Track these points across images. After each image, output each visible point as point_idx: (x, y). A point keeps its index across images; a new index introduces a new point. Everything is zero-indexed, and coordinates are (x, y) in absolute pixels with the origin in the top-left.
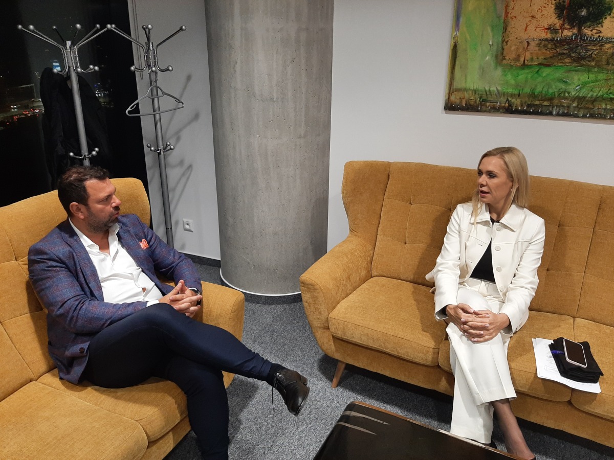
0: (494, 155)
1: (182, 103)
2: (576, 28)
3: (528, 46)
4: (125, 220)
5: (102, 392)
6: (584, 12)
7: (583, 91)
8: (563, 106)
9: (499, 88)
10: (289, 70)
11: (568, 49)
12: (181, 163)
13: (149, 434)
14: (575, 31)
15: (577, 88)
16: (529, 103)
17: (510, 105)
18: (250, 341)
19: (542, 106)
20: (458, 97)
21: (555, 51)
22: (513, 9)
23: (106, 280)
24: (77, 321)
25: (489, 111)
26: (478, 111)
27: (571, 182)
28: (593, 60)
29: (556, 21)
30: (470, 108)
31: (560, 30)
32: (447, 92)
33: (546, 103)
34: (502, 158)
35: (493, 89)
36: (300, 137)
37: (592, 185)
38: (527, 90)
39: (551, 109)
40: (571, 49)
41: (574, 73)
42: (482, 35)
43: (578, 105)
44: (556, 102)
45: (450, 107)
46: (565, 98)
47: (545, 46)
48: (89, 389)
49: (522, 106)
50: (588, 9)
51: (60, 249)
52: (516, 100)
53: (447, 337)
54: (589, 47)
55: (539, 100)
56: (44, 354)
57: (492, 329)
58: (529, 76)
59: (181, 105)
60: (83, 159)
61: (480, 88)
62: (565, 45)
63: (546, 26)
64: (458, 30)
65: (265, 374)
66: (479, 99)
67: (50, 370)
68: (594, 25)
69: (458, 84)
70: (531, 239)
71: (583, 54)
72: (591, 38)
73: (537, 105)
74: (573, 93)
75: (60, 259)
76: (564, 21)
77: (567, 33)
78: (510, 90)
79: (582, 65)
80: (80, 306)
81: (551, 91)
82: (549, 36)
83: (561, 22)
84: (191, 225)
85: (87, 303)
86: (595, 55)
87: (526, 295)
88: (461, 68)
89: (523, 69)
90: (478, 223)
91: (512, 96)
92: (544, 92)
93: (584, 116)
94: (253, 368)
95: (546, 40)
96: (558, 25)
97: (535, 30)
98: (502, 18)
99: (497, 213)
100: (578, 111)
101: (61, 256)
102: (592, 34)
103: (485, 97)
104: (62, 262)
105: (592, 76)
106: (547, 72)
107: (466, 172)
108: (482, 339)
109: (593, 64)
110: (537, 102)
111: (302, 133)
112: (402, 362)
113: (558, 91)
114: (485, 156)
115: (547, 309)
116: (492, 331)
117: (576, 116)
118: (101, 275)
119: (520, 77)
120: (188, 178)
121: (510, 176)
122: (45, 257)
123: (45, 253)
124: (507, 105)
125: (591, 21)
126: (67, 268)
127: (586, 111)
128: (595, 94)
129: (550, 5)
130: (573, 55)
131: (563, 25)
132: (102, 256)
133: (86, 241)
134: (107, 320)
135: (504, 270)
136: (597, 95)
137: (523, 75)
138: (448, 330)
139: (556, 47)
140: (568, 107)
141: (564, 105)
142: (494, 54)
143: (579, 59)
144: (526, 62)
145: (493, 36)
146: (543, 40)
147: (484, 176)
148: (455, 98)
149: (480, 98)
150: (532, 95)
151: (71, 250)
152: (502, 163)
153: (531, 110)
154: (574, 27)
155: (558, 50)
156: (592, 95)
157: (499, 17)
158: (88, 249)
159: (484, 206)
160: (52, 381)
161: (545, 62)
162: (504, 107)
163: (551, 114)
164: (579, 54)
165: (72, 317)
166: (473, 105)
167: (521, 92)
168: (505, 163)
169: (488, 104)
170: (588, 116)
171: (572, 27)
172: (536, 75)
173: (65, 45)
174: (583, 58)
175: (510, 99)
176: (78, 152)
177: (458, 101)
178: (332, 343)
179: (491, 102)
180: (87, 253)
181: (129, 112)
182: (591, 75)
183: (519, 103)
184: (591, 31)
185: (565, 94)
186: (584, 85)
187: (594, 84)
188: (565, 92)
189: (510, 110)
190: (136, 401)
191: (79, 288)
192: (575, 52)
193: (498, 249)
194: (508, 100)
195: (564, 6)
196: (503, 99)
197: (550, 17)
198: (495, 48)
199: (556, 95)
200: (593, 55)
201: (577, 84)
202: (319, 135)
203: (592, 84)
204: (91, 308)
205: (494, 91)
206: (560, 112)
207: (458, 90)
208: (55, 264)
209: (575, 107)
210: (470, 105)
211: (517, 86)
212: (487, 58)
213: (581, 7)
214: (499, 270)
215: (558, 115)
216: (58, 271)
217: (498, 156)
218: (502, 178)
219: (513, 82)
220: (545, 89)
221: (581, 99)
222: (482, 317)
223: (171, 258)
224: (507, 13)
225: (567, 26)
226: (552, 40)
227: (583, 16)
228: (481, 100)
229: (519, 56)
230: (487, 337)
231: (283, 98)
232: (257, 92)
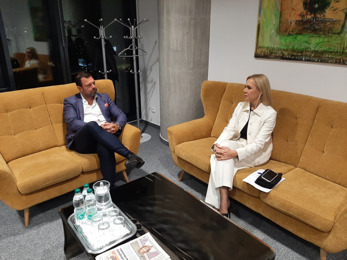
2: (313, 14)
3: (291, 24)
4: (102, 95)
6: (316, 6)
7: (317, 47)
8: (308, 56)
9: (278, 46)
10: (185, 38)
11: (309, 25)
14: (313, 16)
15: (314, 46)
16: (292, 54)
17: (283, 55)
18: (157, 159)
19: (298, 56)
20: (260, 51)
21: (303, 27)
22: (284, 5)
23: (86, 115)
24: (71, 126)
25: (274, 58)
26: (268, 58)
28: (322, 31)
29: (304, 11)
30: (265, 56)
31: (306, 16)
32: (256, 48)
33: (299, 54)
34: (254, 79)
35: (275, 47)
38: (291, 47)
39: (302, 57)
40: (311, 25)
41: (312, 38)
42: (270, 20)
43: (315, 55)
44: (304, 53)
45: (257, 56)
46: (309, 52)
47: (299, 24)
49: (288, 55)
50: (318, 4)
51: (73, 101)
52: (286, 52)
54: (319, 24)
55: (296, 53)
57: (225, 155)
58: (292, 40)
59: (145, 53)
61: (270, 46)
62: (308, 23)
63: (299, 14)
64: (260, 17)
66: (269, 52)
68: (321, 12)
69: (260, 44)
70: (265, 120)
71: (317, 28)
72: (320, 19)
73: (295, 55)
74: (312, 49)
75: (72, 104)
76: (307, 10)
77: (309, 17)
78: (283, 48)
79: (316, 34)
80: (73, 121)
81: (302, 48)
82: (300, 19)
83: (306, 11)
85: (76, 120)
86: (323, 28)
88: (261, 36)
89: (289, 36)
91: (284, 50)
92: (298, 48)
93: (318, 61)
95: (299, 21)
96: (304, 13)
97: (294, 16)
100: (315, 59)
102: (321, 17)
103: (272, 51)
104: (72, 105)
105: (321, 40)
106: (300, 38)
108: (220, 159)
109: (322, 33)
110: (295, 54)
111: (192, 67)
113: (305, 48)
116: (225, 156)
117: (314, 61)
118: (85, 113)
119: (287, 41)
120: (154, 88)
121: (258, 88)
122: (67, 102)
123: (68, 101)
124: (282, 55)
125: (320, 10)
126: (74, 108)
127: (319, 58)
128: (323, 49)
129: (301, 2)
130: (312, 28)
131: (307, 13)
133: (84, 100)
136: (324, 50)
137: (289, 39)
139: (304, 25)
140: (310, 56)
141: (308, 55)
142: (276, 28)
143: (315, 31)
144: (290, 33)
145: (275, 19)
146: (298, 21)
147: (246, 88)
148: (259, 51)
149: (270, 51)
150: (293, 50)
151: (76, 101)
152: (254, 82)
153: (293, 58)
154: (312, 13)
155: (305, 26)
156: (321, 50)
157: (278, 10)
158: (83, 102)
161: (299, 32)
162: (280, 56)
163: (301, 60)
164: (315, 28)
165: (70, 124)
166: (267, 55)
167: (288, 49)
168: (255, 82)
169: (273, 54)
170: (320, 61)
171: (311, 14)
172: (294, 40)
174: (317, 30)
175: (283, 52)
177: (260, 53)
179: (274, 53)
180: (83, 104)
181: (120, 55)
182: (320, 39)
183: (287, 54)
184: (320, 15)
185: (308, 49)
186: (317, 44)
187: (322, 44)
188: (308, 48)
189: (283, 58)
191: (76, 115)
192: (313, 27)
193: (251, 124)
194: (282, 52)
195: (307, 3)
196: (280, 52)
197: (300, 8)
198: (276, 25)
199: (304, 50)
200: (322, 29)
201: (314, 44)
202: (201, 69)
203: (321, 44)
205: (276, 48)
206: (306, 59)
207: (260, 47)
208: (70, 105)
209: (313, 56)
210: (265, 55)
211: (286, 45)
212: (273, 31)
213: (315, 3)
214: (250, 134)
215: (305, 60)
216: (70, 108)
217: (253, 78)
218: (254, 89)
219: (284, 43)
220: (299, 47)
221: (316, 52)
222: (222, 149)
223: (117, 112)
224: (281, 8)
225: (309, 13)
226: (302, 21)
227: (316, 8)
228: (270, 52)
229: (287, 29)
230: (222, 158)
231: (182, 50)
232: (172, 48)
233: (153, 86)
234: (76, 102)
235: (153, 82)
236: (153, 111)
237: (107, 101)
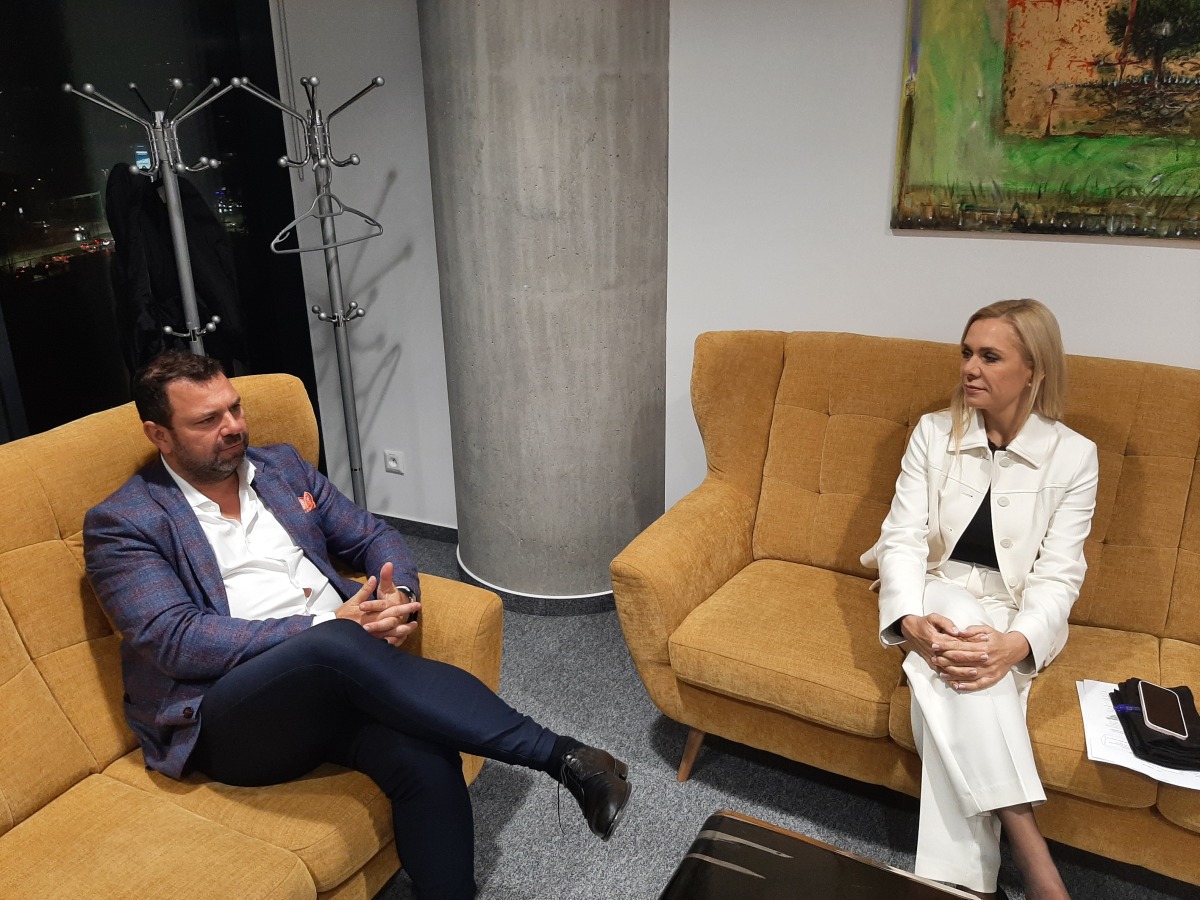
0: (995, 316)
1: (379, 226)
2: (1149, 61)
3: (1054, 98)
4: (270, 456)
5: (229, 795)
6: (1166, 29)
7: (1167, 184)
8: (1130, 216)
9: (1000, 183)
10: (584, 157)
11: (1134, 102)
12: (380, 341)
13: (319, 877)
14: (1149, 66)
15: (1155, 179)
16: (1060, 211)
17: (1021, 216)
19: (1087, 216)
20: (918, 203)
21: (1109, 107)
22: (1023, 26)
23: (234, 573)
24: (178, 654)
25: (981, 229)
26: (958, 229)
27: (1148, 368)
28: (1187, 122)
29: (1110, 48)
30: (942, 223)
31: (1119, 67)
32: (896, 193)
33: (1093, 211)
34: (1012, 322)
35: (987, 184)
36: (607, 287)
37: (1189, 371)
38: (1055, 186)
39: (1103, 222)
40: (1140, 103)
41: (1147, 149)
42: (963, 78)
43: (1158, 213)
44: (1112, 207)
45: (902, 222)
46: (1132, 200)
47: (1088, 98)
48: (203, 788)
49: (1045, 217)
50: (1174, 23)
51: (143, 515)
52: (1034, 205)
53: (904, 681)
54: (1177, 98)
55: (1079, 206)
56: (115, 719)
57: (994, 663)
58: (1059, 158)
59: (376, 230)
60: (189, 339)
61: (961, 184)
62: (1129, 94)
63: (1091, 59)
64: (915, 71)
65: (544, 758)
66: (959, 205)
67: (127, 751)
68: (1186, 54)
69: (913, 178)
70: (1071, 483)
71: (1165, 112)
72: (1180, 79)
73: (1076, 214)
74: (1148, 190)
75: (146, 535)
76: (1125, 47)
77: (1133, 71)
78: (1021, 187)
79: (1164, 134)
80: (183, 625)
81: (1102, 186)
82: (1096, 78)
83: (1120, 50)
84: (400, 461)
85: (197, 619)
86: (1191, 113)
87: (1062, 596)
88: (922, 144)
89: (1046, 144)
90: (962, 452)
91: (1026, 197)
92: (1088, 189)
93: (1170, 235)
94: (520, 745)
95: (1091, 86)
96: (1113, 56)
97: (1069, 66)
98: (1002, 47)
99: (1001, 431)
100: (1158, 225)
101: (146, 527)
102: (1183, 72)
103: (970, 201)
104: (148, 539)
105: (1186, 156)
106: (1094, 150)
107: (940, 349)
108: (973, 685)
109: (1186, 131)
110: (1075, 209)
111: (612, 279)
112: (816, 729)
113: (1117, 187)
114: (976, 318)
115: (1105, 621)
116: (994, 667)
117: (1154, 235)
118: (224, 563)
119: (1040, 161)
120: (393, 371)
121: (1028, 358)
122: (117, 530)
123: (116, 523)
124: (1015, 216)
125: (1180, 47)
126: (159, 551)
127: (1174, 225)
128: (1192, 191)
129: (1097, 16)
130: (1146, 114)
131: (1124, 55)
132: (226, 525)
133: (195, 499)
134: (235, 654)
135: (1017, 546)
136: (1195, 193)
137: (1046, 156)
138: (907, 666)
139: (1111, 100)
140: (1138, 217)
141: (1129, 213)
142: (988, 114)
143: (1158, 123)
144: (1051, 130)
145: (985, 79)
146: (1084, 86)
147: (975, 357)
148: (913, 204)
149: (962, 204)
150: (1066, 196)
151: (166, 516)
152: (1011, 331)
153: (1065, 226)
154: (1146, 58)
155: (1115, 105)
156: (1186, 193)
157: (996, 44)
158: (198, 512)
159: (975, 418)
160: (131, 773)
161: (1088, 129)
162: (1010, 220)
163: (1103, 231)
164: (1158, 111)
165: (169, 647)
166: (948, 217)
167: (1042, 190)
168: (1018, 331)
169: (978, 215)
170: (1178, 233)
171: (1143, 59)
172: (1072, 156)
173: (152, 119)
174: (1166, 120)
175: (1021, 204)
176: (181, 325)
177: (918, 211)
178: (676, 692)
179: (984, 211)
180: (194, 519)
181: (276, 245)
182: (1182, 154)
183: (1039, 212)
184: (1181, 65)
185: (1130, 191)
186: (1169, 173)
187: (1189, 170)
188: (1131, 186)
189: (1022, 227)
190: (293, 813)
191: (181, 590)
192: (1150, 108)
193: (1003, 504)
194: (1016, 206)
195: (1125, 17)
196: (1007, 205)
197: (1098, 41)
198: (989, 103)
199: (1114, 193)
200: (1187, 114)
201: (1154, 171)
202: (644, 282)
203: (1184, 171)
204: (205, 628)
205: (988, 189)
206: (1123, 228)
207: (917, 188)
208: (135, 543)
209: (1150, 218)
210: (943, 217)
211: (1034, 178)
212: (974, 124)
213: (1160, 17)
214: (1006, 545)
215: (1118, 233)
216: (141, 558)
217: (1004, 317)
218: (1012, 362)
219: (1026, 170)
220: (1092, 182)
221: (1163, 202)
222: (975, 641)
223: (360, 527)
224: (1010, 35)
225: (1131, 57)
226: (1103, 86)
227: (1165, 37)
228: (964, 208)
229: (1037, 118)
230: (984, 680)
231: (573, 212)
232: (523, 201)
233: (384, 364)
234: (164, 520)
235: (388, 346)
236: (392, 465)
237: (302, 483)
